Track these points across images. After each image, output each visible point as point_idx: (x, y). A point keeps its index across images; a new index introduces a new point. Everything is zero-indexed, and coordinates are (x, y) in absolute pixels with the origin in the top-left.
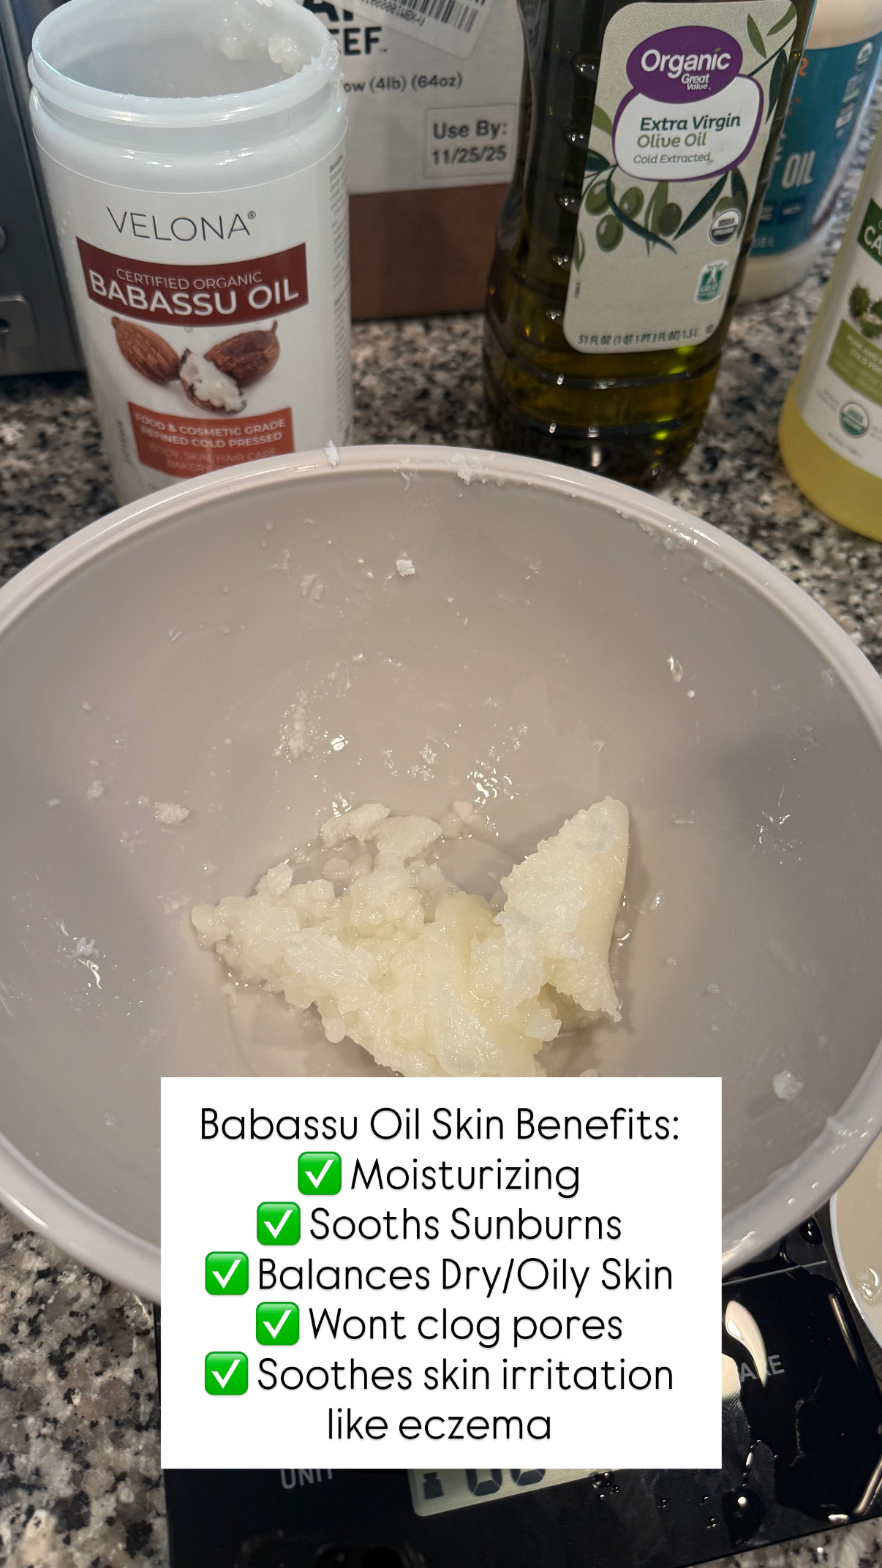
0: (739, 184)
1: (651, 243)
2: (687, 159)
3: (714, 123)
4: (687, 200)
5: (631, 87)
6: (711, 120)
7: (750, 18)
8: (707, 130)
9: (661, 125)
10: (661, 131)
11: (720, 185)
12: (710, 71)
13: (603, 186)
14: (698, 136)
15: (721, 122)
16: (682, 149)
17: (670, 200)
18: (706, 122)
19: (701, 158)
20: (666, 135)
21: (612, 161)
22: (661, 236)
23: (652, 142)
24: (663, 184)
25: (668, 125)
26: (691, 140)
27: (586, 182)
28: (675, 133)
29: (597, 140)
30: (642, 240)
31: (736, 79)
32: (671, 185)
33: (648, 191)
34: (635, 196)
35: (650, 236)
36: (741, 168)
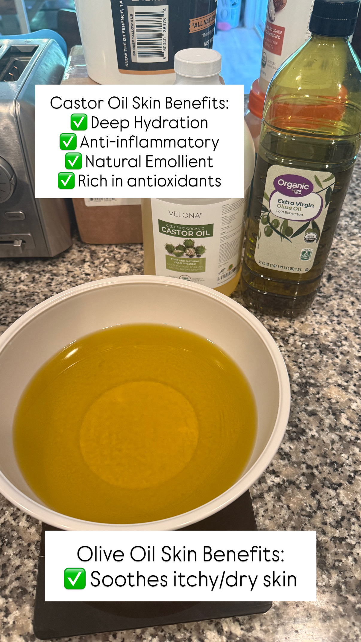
0: (315, 225)
1: (282, 237)
2: (294, 214)
3: (304, 205)
4: (296, 228)
5: (275, 189)
6: (303, 204)
7: (315, 176)
8: (301, 207)
9: (285, 202)
10: (285, 204)
11: (307, 225)
12: (301, 189)
13: (266, 216)
14: (298, 208)
15: (306, 205)
16: (292, 211)
17: (289, 226)
18: (301, 204)
19: (300, 215)
20: (287, 205)
21: (269, 210)
22: (286, 236)
23: (281, 206)
24: (286, 221)
25: (287, 203)
26: (296, 209)
27: (262, 214)
28: (290, 205)
29: (265, 202)
30: (279, 236)
31: (311, 193)
32: (289, 221)
33: (281, 222)
34: (277, 222)
35: (282, 235)
36: (316, 220)
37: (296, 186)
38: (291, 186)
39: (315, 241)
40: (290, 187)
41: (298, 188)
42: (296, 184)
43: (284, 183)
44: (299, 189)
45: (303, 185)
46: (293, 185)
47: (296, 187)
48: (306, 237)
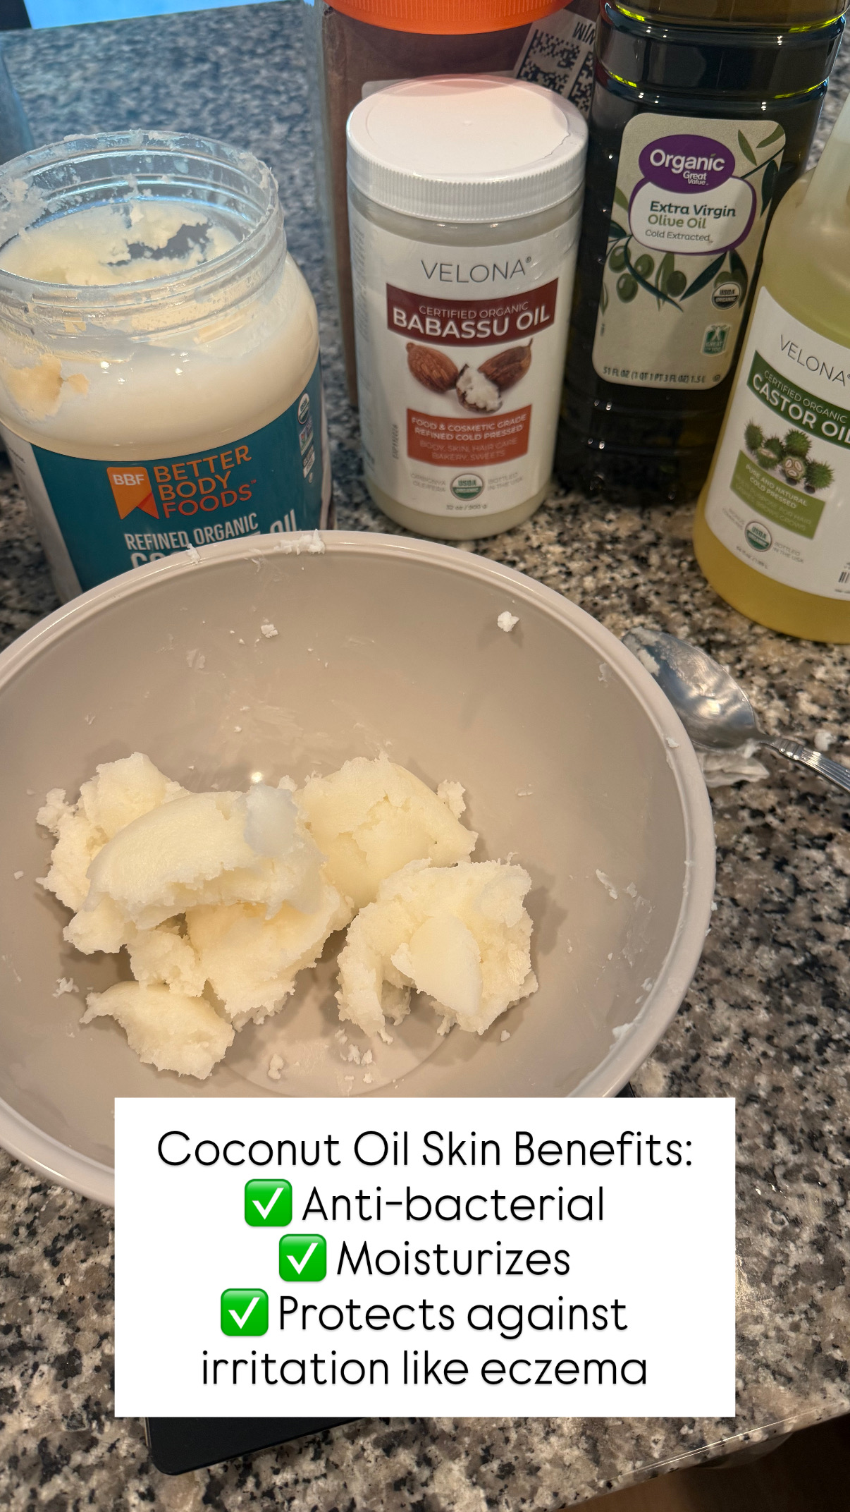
0: (737, 263)
1: (661, 300)
2: (690, 238)
3: (712, 212)
4: (691, 270)
5: (642, 177)
6: (710, 210)
7: (740, 134)
8: (706, 216)
9: (667, 208)
10: (667, 213)
11: (718, 263)
12: (707, 171)
13: (622, 250)
14: (698, 220)
15: (718, 212)
16: (685, 229)
17: (677, 267)
18: (706, 210)
19: (702, 238)
20: (672, 216)
21: (628, 232)
22: (669, 296)
23: (659, 220)
24: (670, 255)
25: (673, 209)
26: (693, 223)
27: (610, 245)
28: (678, 216)
29: (618, 214)
30: (653, 297)
31: (730, 179)
32: (676, 257)
33: (658, 259)
34: (647, 261)
35: (661, 295)
36: (739, 249)
37: (695, 162)
38: (682, 164)
39: (737, 303)
40: (678, 169)
41: (698, 168)
42: (695, 159)
43: (666, 159)
44: (701, 171)
45: (711, 160)
46: (686, 161)
47: (693, 167)
48: (717, 293)
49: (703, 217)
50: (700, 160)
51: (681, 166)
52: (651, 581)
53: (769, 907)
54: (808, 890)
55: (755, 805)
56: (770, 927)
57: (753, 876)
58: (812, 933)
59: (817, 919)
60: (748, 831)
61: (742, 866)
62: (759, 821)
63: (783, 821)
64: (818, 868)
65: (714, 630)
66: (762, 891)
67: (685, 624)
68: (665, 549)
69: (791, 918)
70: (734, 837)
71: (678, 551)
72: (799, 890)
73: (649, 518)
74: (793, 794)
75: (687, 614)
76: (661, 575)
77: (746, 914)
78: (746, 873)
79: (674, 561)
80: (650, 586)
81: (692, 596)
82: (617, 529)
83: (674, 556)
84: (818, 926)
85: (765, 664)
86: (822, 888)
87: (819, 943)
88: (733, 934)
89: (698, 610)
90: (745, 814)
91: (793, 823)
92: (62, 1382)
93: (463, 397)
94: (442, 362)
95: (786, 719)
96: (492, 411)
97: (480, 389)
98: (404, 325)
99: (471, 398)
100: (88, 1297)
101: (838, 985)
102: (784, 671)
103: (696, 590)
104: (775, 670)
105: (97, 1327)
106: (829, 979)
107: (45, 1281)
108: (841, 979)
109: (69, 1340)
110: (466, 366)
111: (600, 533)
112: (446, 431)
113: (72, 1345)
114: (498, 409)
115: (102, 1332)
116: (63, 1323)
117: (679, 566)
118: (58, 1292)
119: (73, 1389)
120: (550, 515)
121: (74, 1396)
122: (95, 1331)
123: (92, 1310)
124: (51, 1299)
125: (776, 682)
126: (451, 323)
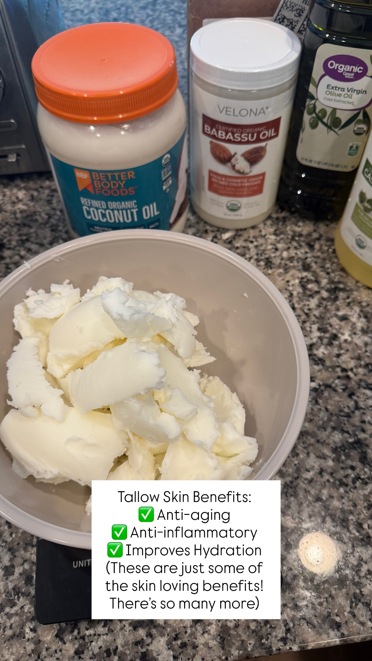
0: (366, 115)
1: (329, 130)
2: (344, 102)
3: (356, 91)
4: (344, 117)
5: (324, 73)
6: (355, 90)
7: (371, 56)
8: (353, 93)
9: (334, 88)
10: (334, 90)
11: (357, 115)
12: (354, 72)
13: (312, 106)
14: (349, 95)
15: (358, 92)
16: (342, 98)
17: (337, 116)
18: (353, 90)
19: (350, 103)
20: (336, 92)
21: (316, 97)
22: (333, 128)
23: (330, 93)
24: (334, 110)
25: (337, 89)
26: (346, 96)
27: (307, 103)
28: (339, 92)
29: (311, 89)
30: (325, 128)
31: (365, 77)
32: (338, 111)
33: (329, 111)
34: (324, 112)
35: (329, 128)
36: (367, 109)
37: (349, 68)
38: (343, 68)
39: (365, 134)
40: (341, 70)
41: (350, 70)
42: (349, 66)
43: (335, 65)
44: (352, 72)
45: (357, 67)
46: (345, 67)
47: (348, 70)
48: (356, 129)
49: (351, 93)
50: (351, 67)
51: (342, 69)
52: (314, 257)
53: (342, 414)
54: (361, 408)
55: (344, 366)
56: (341, 423)
57: (337, 398)
58: (360, 428)
59: (363, 422)
60: (339, 378)
61: (333, 393)
62: (344, 374)
63: (355, 375)
64: (368, 399)
65: (339, 282)
66: (340, 406)
67: (326, 278)
68: (323, 242)
69: (352, 420)
70: (332, 380)
71: (328, 243)
72: (357, 408)
73: (318, 227)
74: (363, 363)
75: (328, 273)
76: (319, 254)
77: (331, 416)
78: (334, 397)
79: (326, 248)
80: (313, 259)
81: (332, 265)
82: (302, 231)
83: (326, 246)
84: (363, 425)
85: (360, 301)
86: (368, 408)
87: (362, 433)
88: (323, 424)
89: (333, 272)
90: (338, 370)
91: (360, 377)
92: (6, 577)
93: (233, 167)
94: (225, 150)
95: (365, 327)
96: (247, 174)
97: (242, 164)
98: (209, 132)
99: (237, 167)
100: (21, 543)
101: (368, 453)
102: (368, 305)
103: (334, 263)
104: (364, 304)
105: (23, 556)
106: (364, 450)
107: (5, 534)
108: (369, 451)
109: (11, 560)
110: (236, 154)
111: (294, 232)
112: (225, 181)
113: (12, 562)
114: (249, 173)
115: (25, 559)
116: (9, 553)
117: (328, 251)
118: (9, 539)
119: (9, 581)
120: (272, 221)
121: (9, 584)
122: (22, 558)
123: (22, 549)
124: (6, 542)
125: (364, 310)
126: (230, 134)
